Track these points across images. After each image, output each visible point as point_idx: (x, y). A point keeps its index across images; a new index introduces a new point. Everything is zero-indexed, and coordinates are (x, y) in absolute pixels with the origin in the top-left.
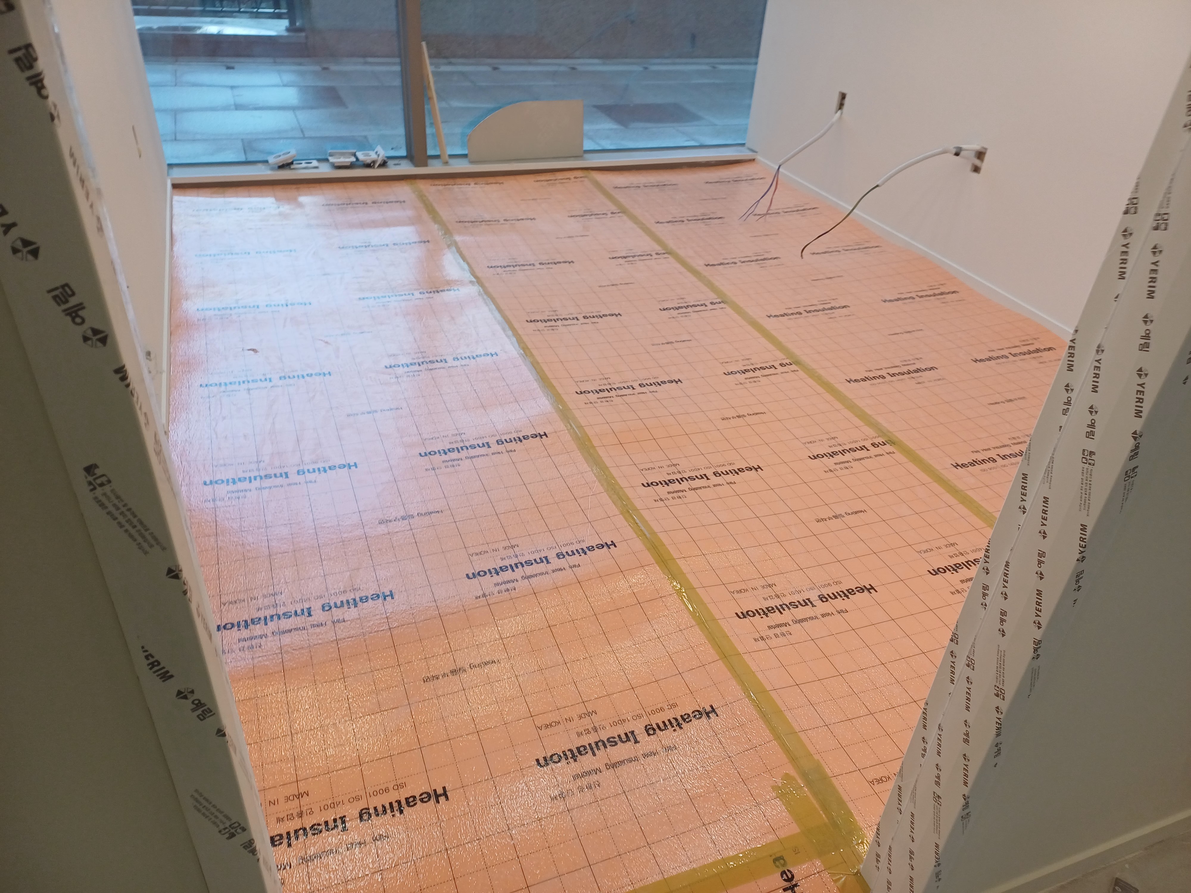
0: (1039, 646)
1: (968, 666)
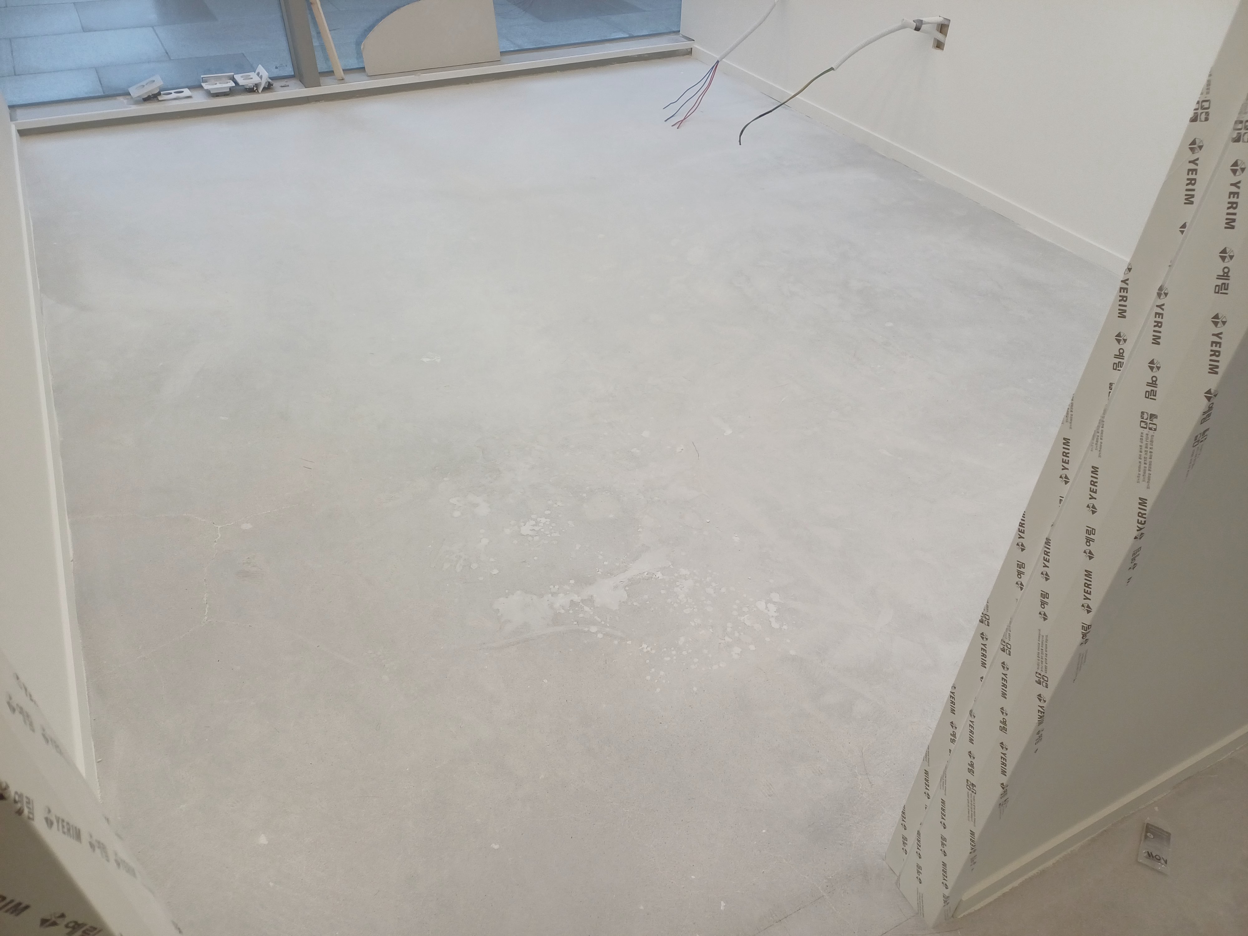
0: (1088, 631)
1: (1003, 650)
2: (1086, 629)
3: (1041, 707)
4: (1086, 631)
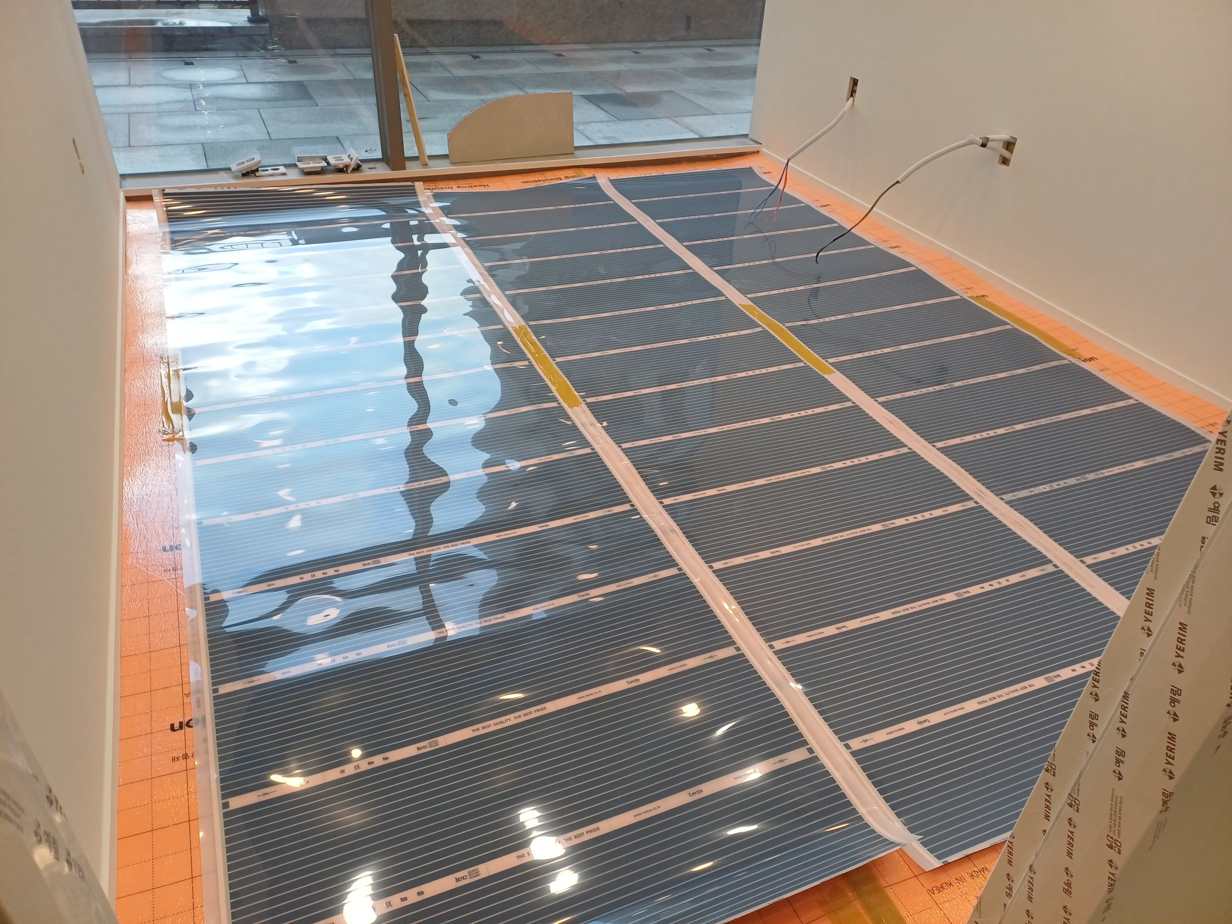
0: (1169, 798)
1: (1071, 805)
2: (1167, 796)
3: (1113, 874)
4: (1167, 798)
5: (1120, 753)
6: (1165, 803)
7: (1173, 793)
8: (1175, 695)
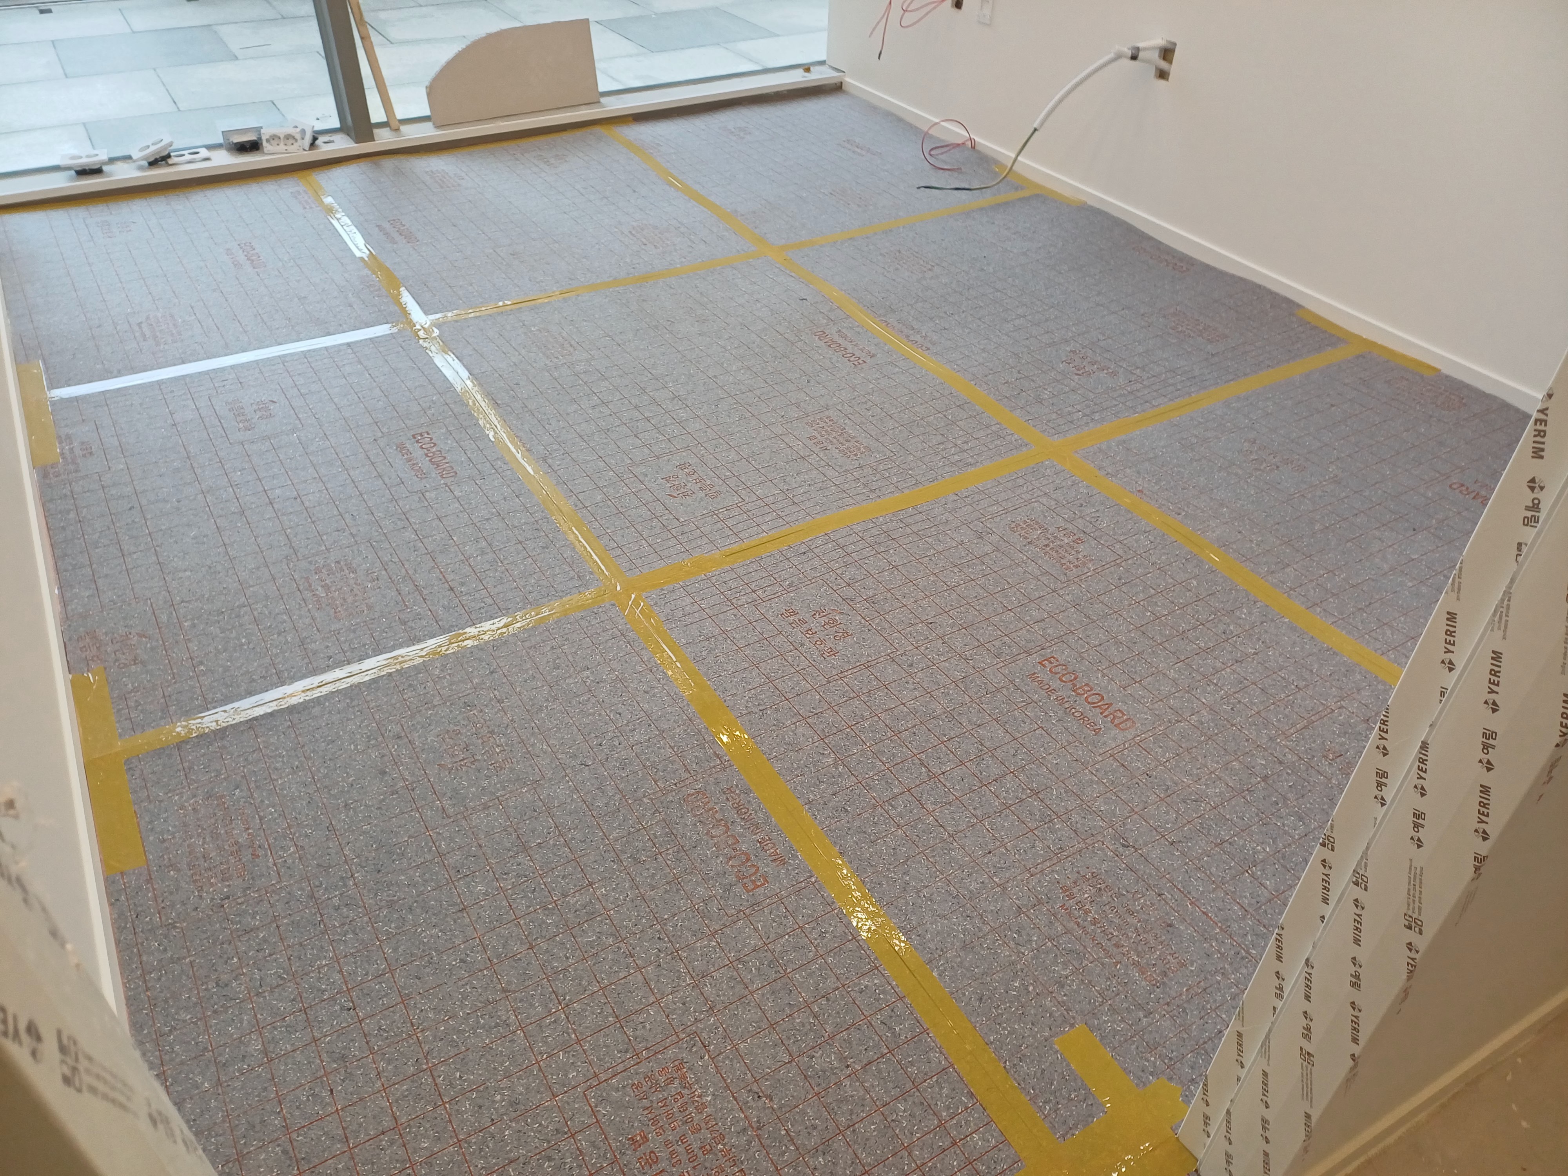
0: (1483, 863)
1: (1356, 884)
2: (1480, 861)
3: (1413, 959)
4: (1480, 863)
5: (1419, 815)
6: (1477, 869)
7: (1487, 857)
8: (1489, 739)
